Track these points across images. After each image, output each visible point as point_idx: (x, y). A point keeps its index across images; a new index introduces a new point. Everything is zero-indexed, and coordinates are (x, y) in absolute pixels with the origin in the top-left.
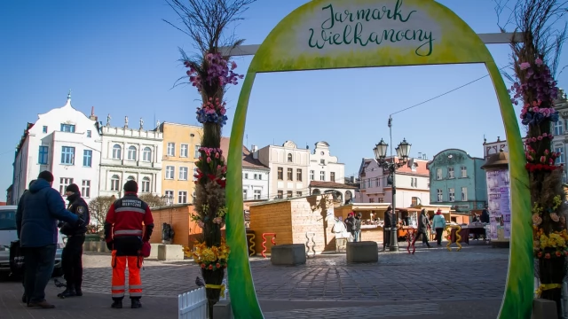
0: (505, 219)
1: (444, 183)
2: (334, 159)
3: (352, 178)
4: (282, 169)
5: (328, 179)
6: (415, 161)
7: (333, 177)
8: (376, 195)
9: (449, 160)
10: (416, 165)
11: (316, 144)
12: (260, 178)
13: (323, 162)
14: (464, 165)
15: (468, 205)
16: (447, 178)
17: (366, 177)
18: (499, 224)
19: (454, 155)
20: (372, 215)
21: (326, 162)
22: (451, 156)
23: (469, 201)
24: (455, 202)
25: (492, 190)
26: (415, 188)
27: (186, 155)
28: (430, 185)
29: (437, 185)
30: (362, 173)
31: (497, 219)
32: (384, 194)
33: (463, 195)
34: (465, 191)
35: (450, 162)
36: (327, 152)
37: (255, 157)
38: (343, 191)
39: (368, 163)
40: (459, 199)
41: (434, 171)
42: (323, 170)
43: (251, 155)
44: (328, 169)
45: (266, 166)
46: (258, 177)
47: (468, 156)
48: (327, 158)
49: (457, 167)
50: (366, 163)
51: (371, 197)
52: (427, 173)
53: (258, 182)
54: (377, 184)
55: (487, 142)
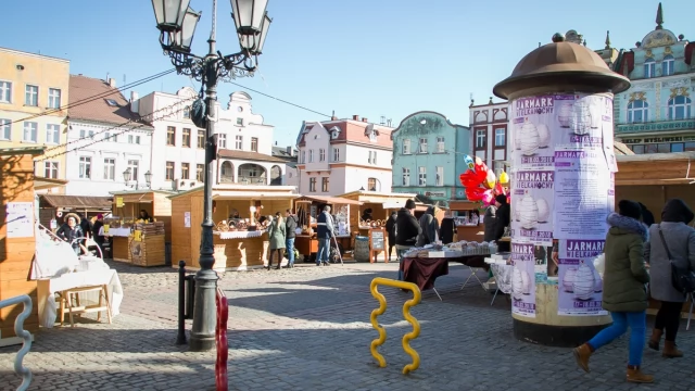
0: (562, 254)
1: (413, 158)
2: (258, 119)
3: (289, 148)
4: (174, 129)
5: (247, 148)
6: (375, 128)
7: (255, 145)
8: (319, 172)
9: (422, 126)
10: (377, 133)
11: (231, 95)
12: (138, 142)
13: (240, 122)
14: (441, 135)
15: (443, 192)
16: (419, 153)
17: (306, 149)
18: (543, 268)
19: (429, 120)
20: (253, 209)
21: (245, 123)
22: (424, 122)
23: (446, 187)
24: (427, 187)
25: (526, 158)
26: (373, 165)
27: (9, 99)
28: (393, 162)
29: (403, 162)
30: (301, 142)
31: (539, 254)
32: (329, 172)
33: (438, 177)
34: (441, 172)
35: (423, 130)
36: (247, 107)
37: (134, 109)
38: (268, 166)
39: (310, 128)
40: (432, 183)
41: (399, 142)
42: (240, 134)
43: (129, 106)
44: (248, 134)
45: (147, 123)
46: (135, 139)
47: (448, 122)
48: (247, 116)
49: (432, 137)
50: (307, 128)
51: (311, 176)
52: (390, 144)
53: (135, 148)
54: (322, 158)
55: (475, 104)
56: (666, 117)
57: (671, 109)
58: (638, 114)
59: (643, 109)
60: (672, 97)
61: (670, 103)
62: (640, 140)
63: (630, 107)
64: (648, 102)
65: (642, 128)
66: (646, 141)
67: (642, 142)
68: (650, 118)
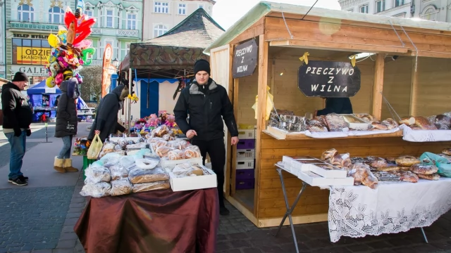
56: (47, 21)
57: (50, 15)
58: (26, 15)
59: (30, 12)
60: (52, 6)
61: (50, 11)
62: (28, 36)
63: (19, 8)
64: (34, 7)
65: (31, 27)
66: (33, 36)
67: (30, 37)
68: (35, 20)
